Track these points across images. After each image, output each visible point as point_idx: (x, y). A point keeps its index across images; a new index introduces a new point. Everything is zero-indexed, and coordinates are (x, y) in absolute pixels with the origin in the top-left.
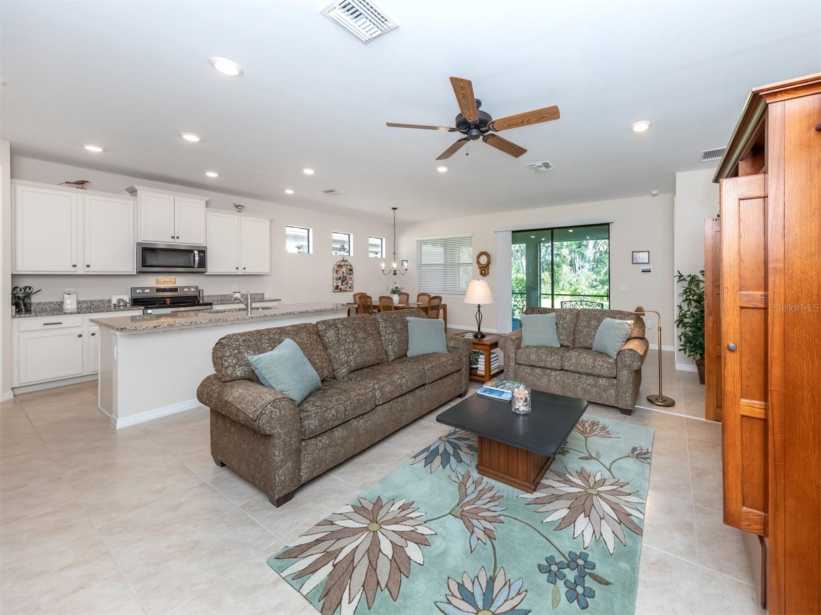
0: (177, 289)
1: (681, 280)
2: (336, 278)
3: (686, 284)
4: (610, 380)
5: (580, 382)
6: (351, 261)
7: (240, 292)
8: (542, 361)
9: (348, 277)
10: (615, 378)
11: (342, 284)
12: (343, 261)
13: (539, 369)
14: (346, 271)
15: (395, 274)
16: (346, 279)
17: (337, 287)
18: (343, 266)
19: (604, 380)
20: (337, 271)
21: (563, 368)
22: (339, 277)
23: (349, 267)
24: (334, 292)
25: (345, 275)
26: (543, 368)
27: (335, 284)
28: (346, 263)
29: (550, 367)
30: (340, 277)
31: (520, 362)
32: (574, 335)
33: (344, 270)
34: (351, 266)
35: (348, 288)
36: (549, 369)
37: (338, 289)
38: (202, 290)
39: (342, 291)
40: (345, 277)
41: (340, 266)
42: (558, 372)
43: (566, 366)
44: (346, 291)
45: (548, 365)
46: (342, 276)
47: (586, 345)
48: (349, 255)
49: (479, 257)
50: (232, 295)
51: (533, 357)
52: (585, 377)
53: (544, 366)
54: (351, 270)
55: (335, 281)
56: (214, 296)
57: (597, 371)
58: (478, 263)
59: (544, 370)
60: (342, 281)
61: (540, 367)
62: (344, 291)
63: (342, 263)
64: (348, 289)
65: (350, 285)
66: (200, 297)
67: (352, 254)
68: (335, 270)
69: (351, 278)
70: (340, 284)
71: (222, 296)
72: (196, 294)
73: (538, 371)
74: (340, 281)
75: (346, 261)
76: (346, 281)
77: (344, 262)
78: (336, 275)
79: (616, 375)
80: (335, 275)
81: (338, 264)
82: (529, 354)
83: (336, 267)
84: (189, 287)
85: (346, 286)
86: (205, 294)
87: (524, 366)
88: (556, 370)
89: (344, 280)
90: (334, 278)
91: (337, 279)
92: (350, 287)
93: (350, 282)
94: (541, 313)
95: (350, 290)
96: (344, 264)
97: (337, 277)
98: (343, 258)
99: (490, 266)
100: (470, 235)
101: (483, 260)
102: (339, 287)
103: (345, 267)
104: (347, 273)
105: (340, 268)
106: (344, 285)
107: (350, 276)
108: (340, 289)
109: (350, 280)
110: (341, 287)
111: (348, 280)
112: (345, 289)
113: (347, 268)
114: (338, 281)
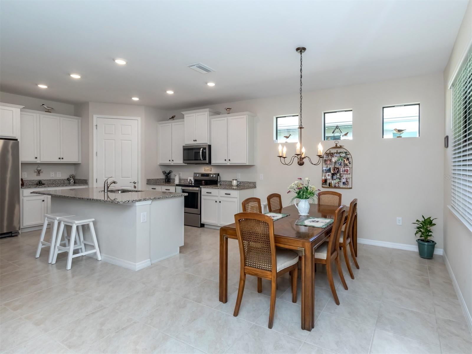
6: (348, 147)
9: (342, 169)
12: (336, 147)
14: (339, 160)
16: (338, 172)
18: (336, 155)
22: (328, 168)
23: (343, 155)
28: (340, 150)
30: (330, 168)
33: (336, 159)
34: (347, 153)
35: (342, 183)
37: (326, 184)
41: (330, 155)
55: (322, 172)
60: (333, 175)
64: (341, 185)
65: (344, 180)
68: (325, 160)
70: (330, 177)
74: (330, 174)
75: (341, 147)
76: (339, 175)
77: (337, 149)
78: (324, 166)
80: (322, 166)
81: (328, 152)
83: (324, 156)
85: (338, 180)
95: (344, 187)
96: (336, 152)
97: (326, 169)
98: (336, 144)
102: (328, 182)
103: (338, 155)
104: (340, 163)
105: (330, 157)
106: (335, 180)
107: (344, 167)
108: (329, 184)
109: (346, 173)
110: (331, 182)
111: (341, 173)
112: (337, 185)
113: (340, 157)
114: (328, 173)
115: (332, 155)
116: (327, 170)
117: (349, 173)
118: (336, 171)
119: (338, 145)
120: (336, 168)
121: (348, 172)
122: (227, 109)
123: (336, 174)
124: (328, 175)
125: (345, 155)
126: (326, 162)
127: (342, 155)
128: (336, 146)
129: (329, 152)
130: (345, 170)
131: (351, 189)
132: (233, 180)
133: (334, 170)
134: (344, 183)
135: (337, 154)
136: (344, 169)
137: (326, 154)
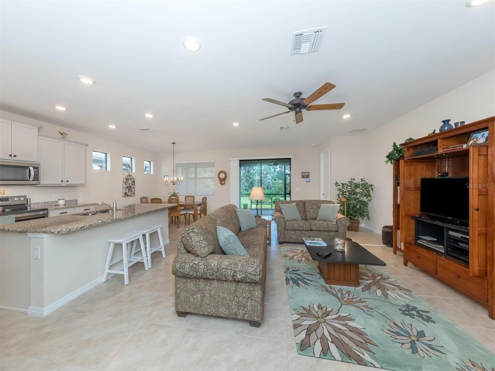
0: (8, 199)
1: (337, 186)
3: (341, 187)
4: (335, 232)
5: (321, 235)
6: (134, 176)
7: (64, 199)
8: (300, 227)
9: (132, 187)
10: (337, 231)
11: (129, 192)
12: (130, 176)
13: (299, 231)
14: (131, 182)
15: (174, 184)
16: (131, 188)
17: (126, 194)
18: (130, 180)
19: (332, 233)
21: (312, 229)
22: (127, 186)
23: (133, 180)
24: (123, 197)
25: (131, 185)
26: (302, 230)
27: (125, 192)
28: (131, 178)
29: (306, 229)
30: (128, 187)
31: (288, 228)
32: (305, 213)
33: (130, 182)
35: (132, 194)
36: (305, 230)
38: (30, 199)
39: (129, 196)
40: (131, 186)
41: (127, 179)
42: (309, 231)
43: (314, 228)
45: (304, 229)
47: (313, 217)
48: (132, 171)
49: (219, 174)
50: (57, 202)
51: (296, 225)
52: (323, 232)
53: (302, 229)
54: (134, 182)
55: (124, 190)
56: (39, 203)
57: (330, 229)
58: (219, 177)
59: (301, 231)
60: (129, 189)
61: (299, 230)
62: (130, 196)
63: (129, 177)
65: (133, 192)
66: (27, 204)
68: (125, 182)
69: (134, 187)
70: (127, 191)
71: (46, 203)
72: (25, 202)
73: (298, 232)
74: (127, 189)
75: (131, 176)
78: (125, 185)
79: (338, 230)
80: (124, 185)
81: (126, 178)
82: (293, 224)
83: (125, 180)
84: (19, 197)
85: (131, 192)
86: (32, 202)
87: (290, 231)
88: (308, 231)
89: (129, 188)
90: (124, 187)
92: (133, 193)
93: (133, 190)
94: (287, 203)
99: (226, 179)
100: (214, 161)
101: (222, 175)
110: (128, 194)
112: (131, 195)
122: (64, 133)
128: (129, 175)
131: (134, 197)
132: (59, 200)
137: (126, 179)
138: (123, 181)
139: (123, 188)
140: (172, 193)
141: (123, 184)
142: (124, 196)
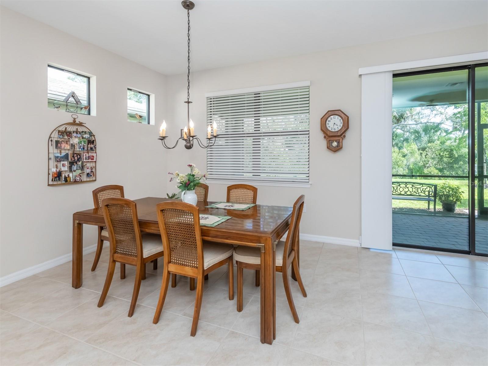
2: (56, 157)
6: (91, 126)
9: (85, 155)
12: (74, 123)
17: (59, 175)
20: (57, 142)
22: (63, 154)
23: (87, 136)
24: (49, 185)
25: (77, 149)
27: (54, 170)
28: (80, 129)
30: (67, 155)
33: (75, 141)
34: (91, 134)
37: (59, 180)
40: (78, 154)
44: (81, 182)
46: (70, 152)
48: (89, 114)
49: (325, 119)
55: (52, 163)
58: (324, 129)
60: (72, 164)
62: (75, 182)
63: (71, 129)
64: (84, 178)
65: (88, 171)
67: (94, 112)
70: (66, 168)
75: (81, 124)
76: (80, 163)
77: (76, 127)
78: (56, 151)
80: (53, 150)
81: (62, 129)
83: (55, 136)
85: (80, 171)
90: (51, 156)
91: (58, 160)
95: (88, 180)
96: (75, 130)
97: (59, 155)
98: (75, 119)
99: (348, 134)
100: (307, 83)
101: (335, 124)
102: (63, 175)
103: (79, 135)
104: (82, 147)
105: (66, 137)
106: (75, 171)
107: (88, 153)
108: (66, 178)
109: (90, 160)
110: (68, 175)
111: (84, 161)
112: (78, 178)
113: (83, 138)
114: (62, 162)
115: (69, 134)
116: (61, 157)
117: (95, 160)
118: (76, 158)
119: (77, 122)
120: (76, 154)
121: (93, 159)
123: (76, 163)
124: (63, 165)
125: (89, 136)
126: (59, 145)
127: (84, 136)
128: (74, 121)
129: (64, 129)
130: (89, 157)
133: (73, 157)
134: (88, 174)
135: (77, 133)
136: (87, 155)
137: (59, 131)
138: (50, 137)
139: (49, 159)
140: (183, 176)
141: (51, 147)
142: (51, 183)
